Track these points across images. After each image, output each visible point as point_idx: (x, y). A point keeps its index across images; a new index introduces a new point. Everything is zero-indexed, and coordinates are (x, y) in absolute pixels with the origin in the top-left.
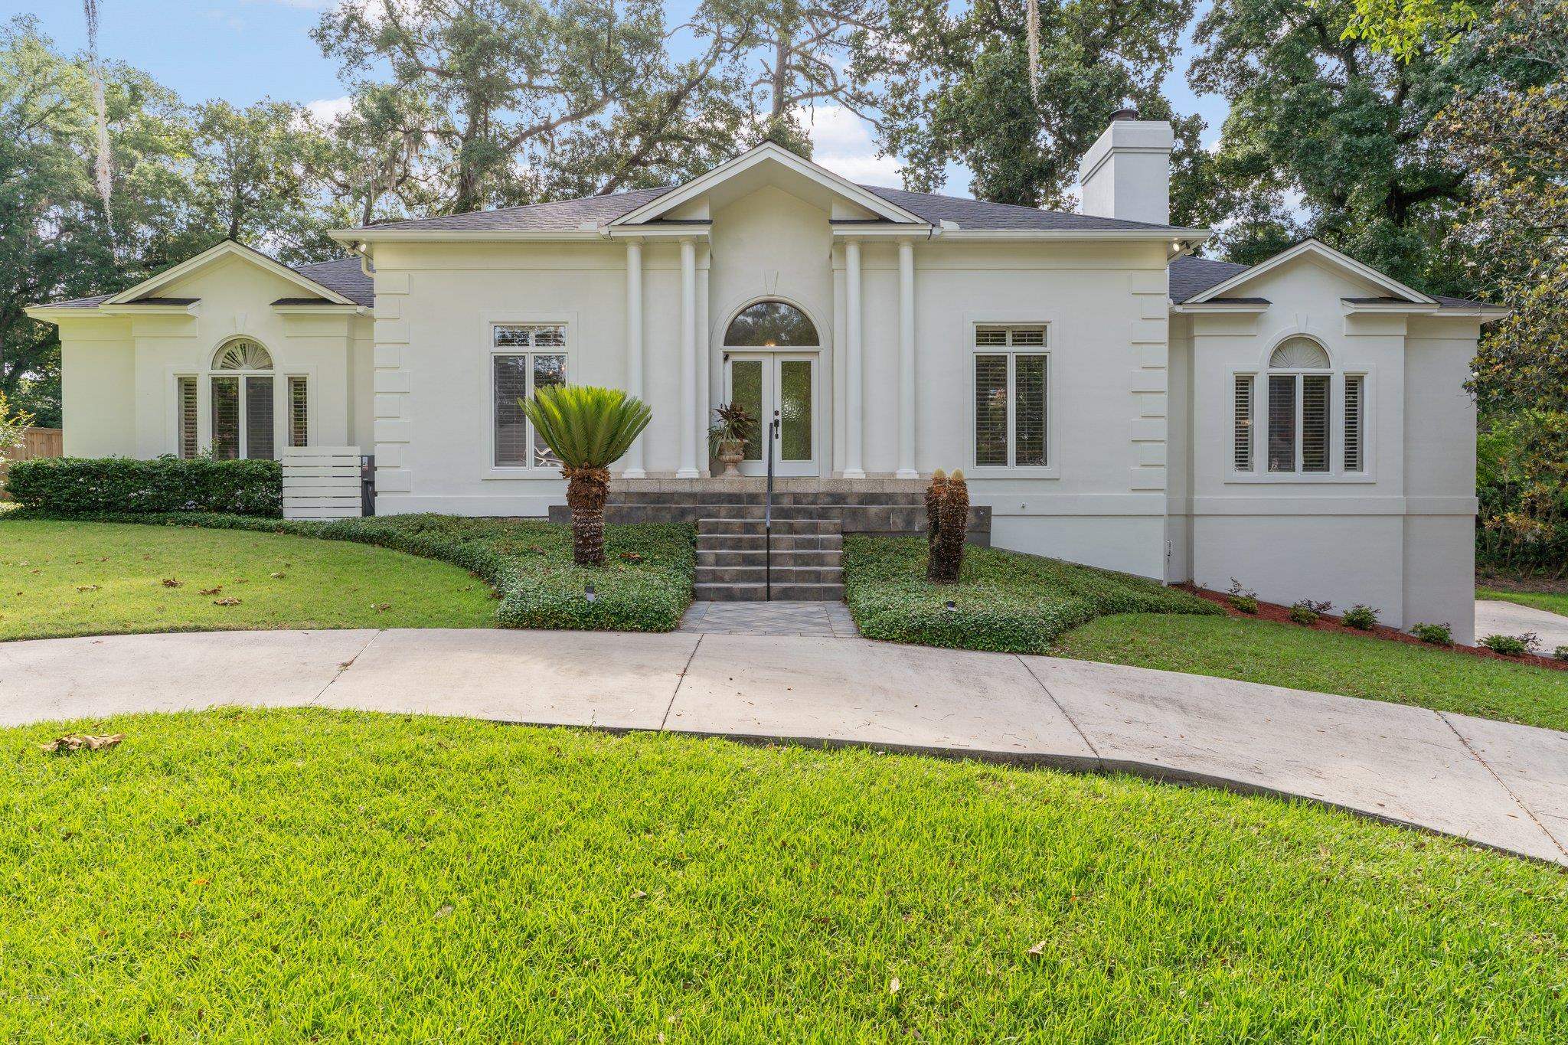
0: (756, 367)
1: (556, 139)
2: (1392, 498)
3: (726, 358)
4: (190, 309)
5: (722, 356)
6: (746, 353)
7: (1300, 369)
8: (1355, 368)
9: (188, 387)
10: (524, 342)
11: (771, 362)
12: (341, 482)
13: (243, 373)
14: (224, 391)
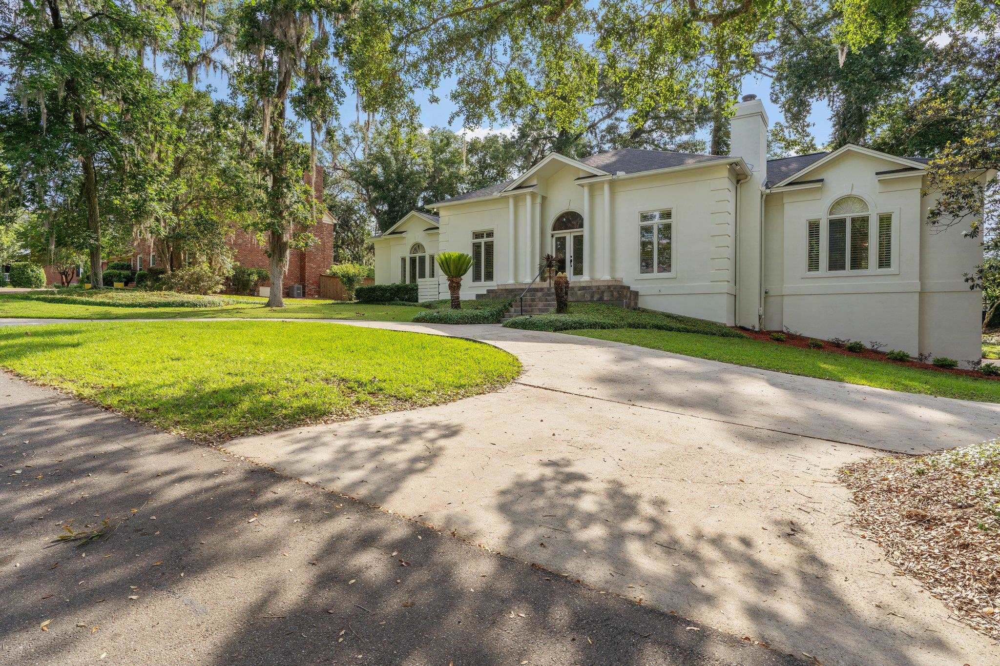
0: (564, 238)
1: (597, 131)
2: (911, 283)
3: (552, 236)
4: (403, 235)
5: (550, 236)
6: (560, 233)
7: (847, 214)
8: (885, 210)
9: (404, 260)
10: (483, 237)
11: (569, 235)
12: (432, 290)
13: (417, 255)
14: (413, 260)
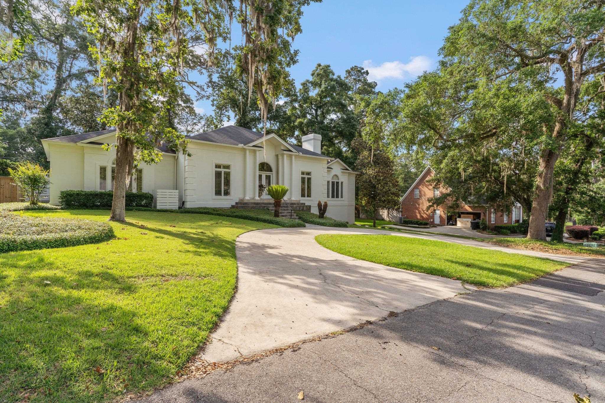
0: (261, 175)
2: (346, 203)
7: (335, 181)
8: (342, 181)
11: (264, 175)
